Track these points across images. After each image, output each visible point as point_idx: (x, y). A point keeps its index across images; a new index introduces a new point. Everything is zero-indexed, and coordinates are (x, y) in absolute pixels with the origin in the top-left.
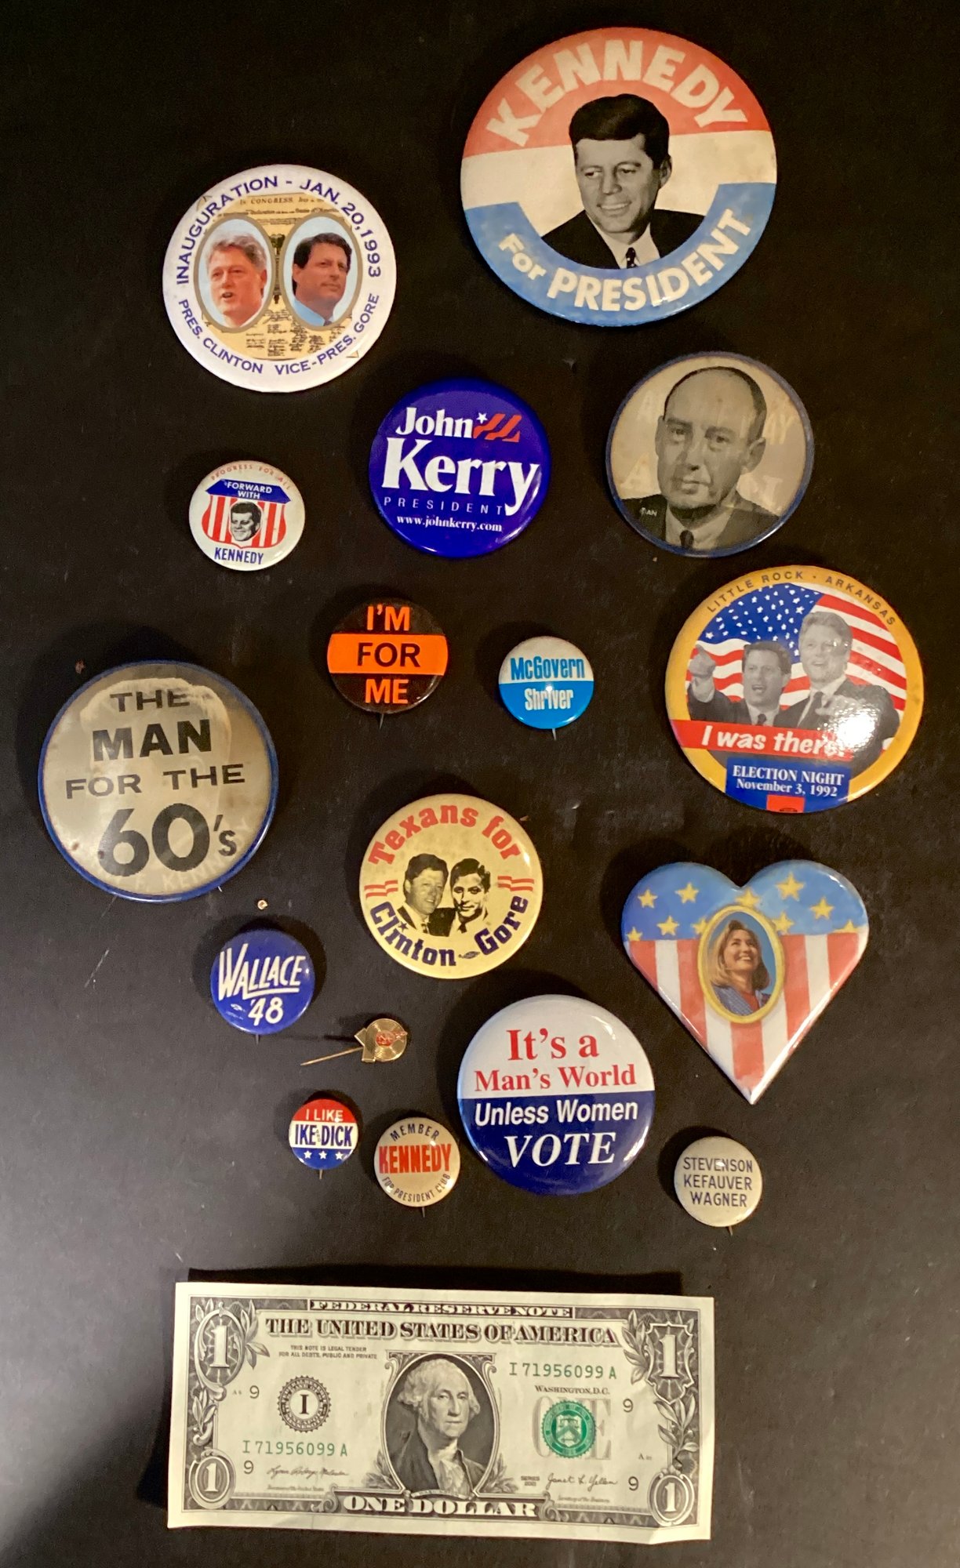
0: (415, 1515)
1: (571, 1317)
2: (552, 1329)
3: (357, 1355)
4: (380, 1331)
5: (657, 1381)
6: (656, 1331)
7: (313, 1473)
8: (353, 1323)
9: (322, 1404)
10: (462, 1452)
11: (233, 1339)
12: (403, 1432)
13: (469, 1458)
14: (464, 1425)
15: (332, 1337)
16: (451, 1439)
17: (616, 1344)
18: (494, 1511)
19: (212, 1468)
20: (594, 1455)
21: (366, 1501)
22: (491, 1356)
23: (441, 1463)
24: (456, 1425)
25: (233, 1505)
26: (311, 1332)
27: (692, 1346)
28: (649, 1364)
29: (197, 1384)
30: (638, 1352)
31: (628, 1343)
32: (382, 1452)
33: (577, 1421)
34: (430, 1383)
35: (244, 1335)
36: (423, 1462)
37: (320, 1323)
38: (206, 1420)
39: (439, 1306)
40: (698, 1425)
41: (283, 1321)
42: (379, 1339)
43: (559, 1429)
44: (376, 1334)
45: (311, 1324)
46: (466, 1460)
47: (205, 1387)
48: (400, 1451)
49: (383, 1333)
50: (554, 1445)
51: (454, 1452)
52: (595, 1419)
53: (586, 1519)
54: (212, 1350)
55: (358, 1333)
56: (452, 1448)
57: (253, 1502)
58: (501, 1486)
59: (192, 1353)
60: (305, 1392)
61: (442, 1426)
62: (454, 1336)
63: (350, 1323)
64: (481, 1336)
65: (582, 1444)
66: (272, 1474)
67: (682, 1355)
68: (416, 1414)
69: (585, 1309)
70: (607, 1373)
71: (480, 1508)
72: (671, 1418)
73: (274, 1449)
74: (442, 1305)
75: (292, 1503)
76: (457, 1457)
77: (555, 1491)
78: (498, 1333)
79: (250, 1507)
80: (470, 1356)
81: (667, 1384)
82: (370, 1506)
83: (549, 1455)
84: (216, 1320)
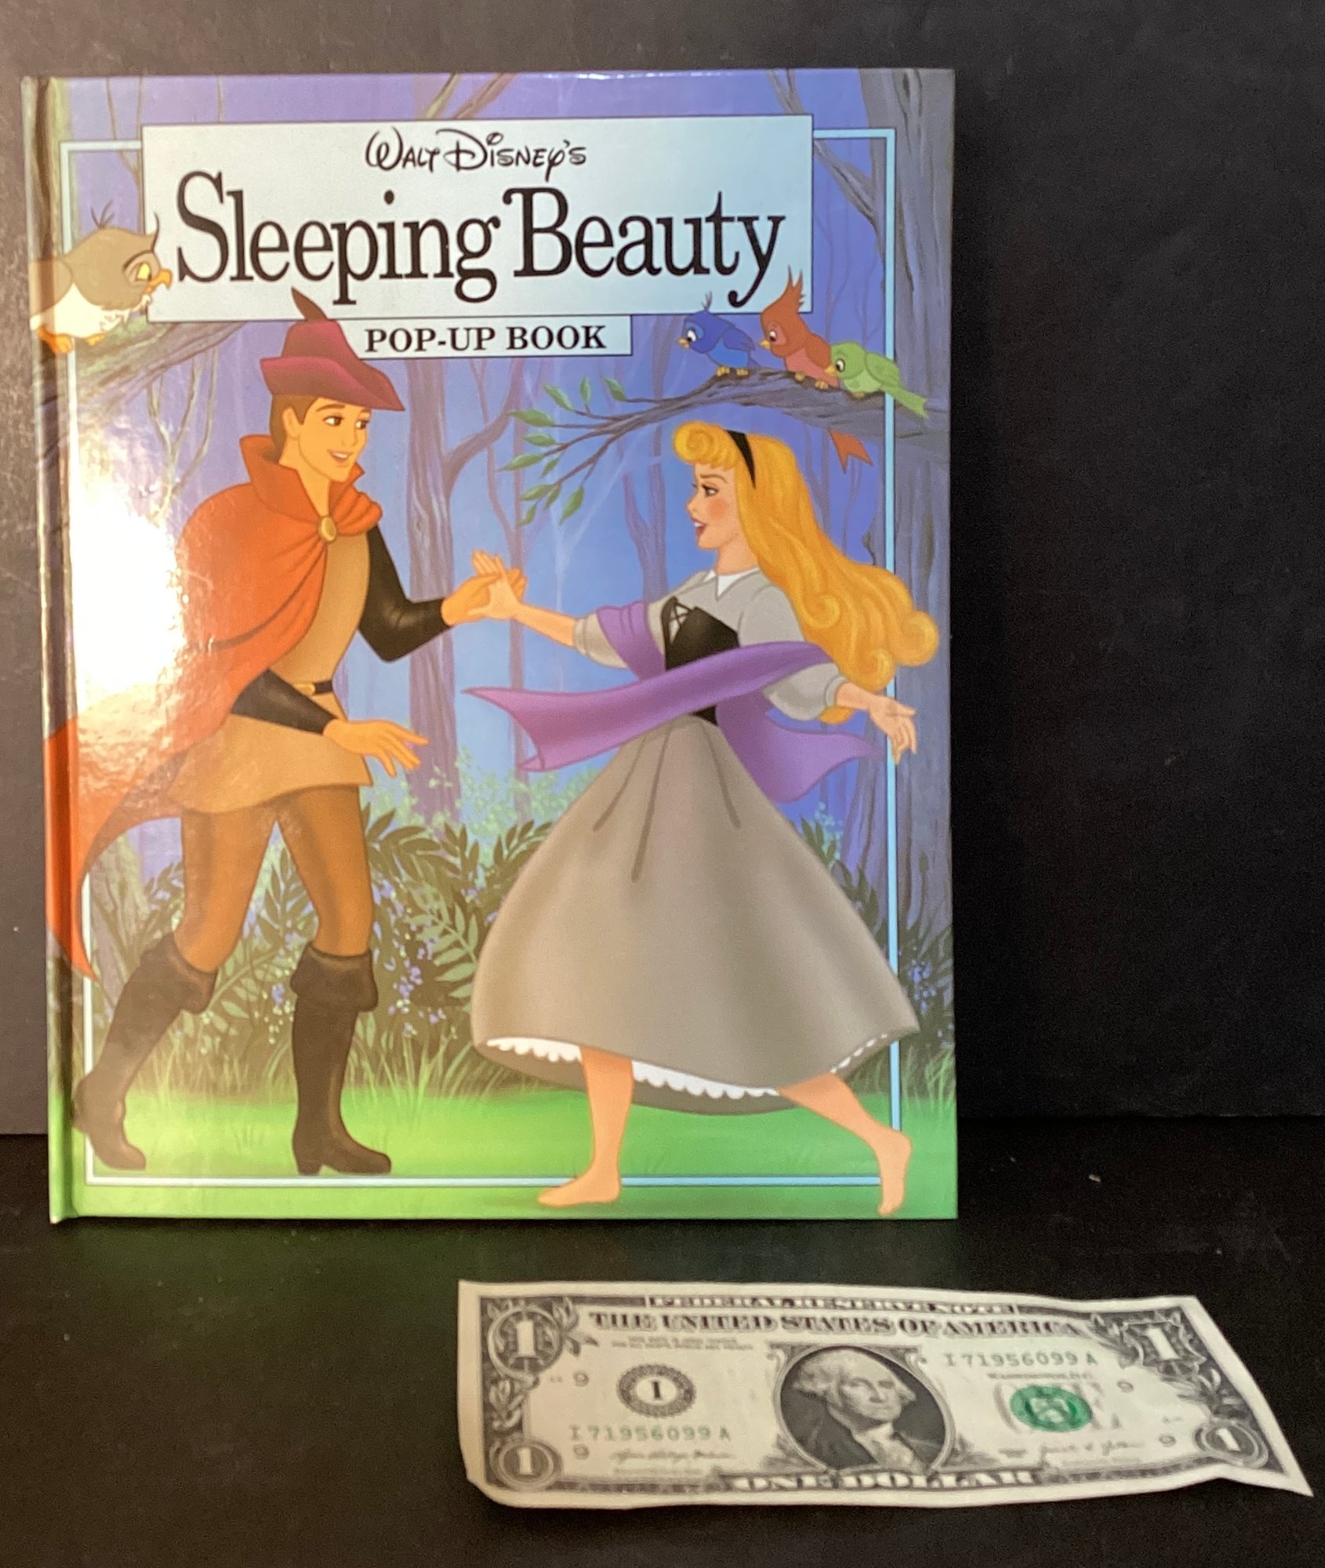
0: (850, 1489)
1: (1012, 1312)
2: (990, 1324)
3: (725, 1347)
4: (752, 1324)
5: (1155, 1365)
6: (1132, 1327)
7: (682, 1456)
8: (713, 1317)
9: (682, 1391)
10: (903, 1435)
11: (543, 1332)
13: (913, 1439)
14: (897, 1410)
15: (686, 1330)
16: (881, 1422)
17: (1084, 1336)
18: (970, 1482)
19: (525, 1456)
20: (1097, 1427)
21: (769, 1481)
22: (915, 1348)
23: (875, 1442)
24: (887, 1411)
25: (561, 1486)
26: (655, 1326)
27: (1188, 1334)
28: (1137, 1352)
29: (496, 1373)
30: (1119, 1345)
31: (1100, 1336)
32: (782, 1437)
33: (1059, 1402)
34: (836, 1371)
35: (560, 1327)
36: (848, 1443)
37: (665, 1318)
38: (511, 1408)
39: (830, 1301)
41: (613, 1316)
42: (753, 1332)
43: (1035, 1410)
44: (747, 1327)
45: (654, 1318)
46: (910, 1439)
47: (507, 1377)
48: (809, 1433)
49: (758, 1325)
50: (1034, 1423)
51: (890, 1433)
52: (1085, 1400)
54: (515, 1344)
55: (721, 1327)
56: (887, 1429)
58: (973, 1460)
60: (655, 1379)
61: (866, 1412)
62: (858, 1328)
63: (709, 1317)
64: (894, 1329)
65: (1075, 1419)
66: (618, 1458)
67: (1179, 1341)
68: (823, 1401)
69: (1029, 1307)
70: (1082, 1358)
72: (1193, 1388)
73: (617, 1435)
74: (834, 1300)
75: (654, 1486)
76: (896, 1437)
77: (1056, 1461)
78: (918, 1327)
79: (589, 1489)
80: (885, 1348)
81: (1171, 1365)
83: (1030, 1432)
84: (518, 1316)
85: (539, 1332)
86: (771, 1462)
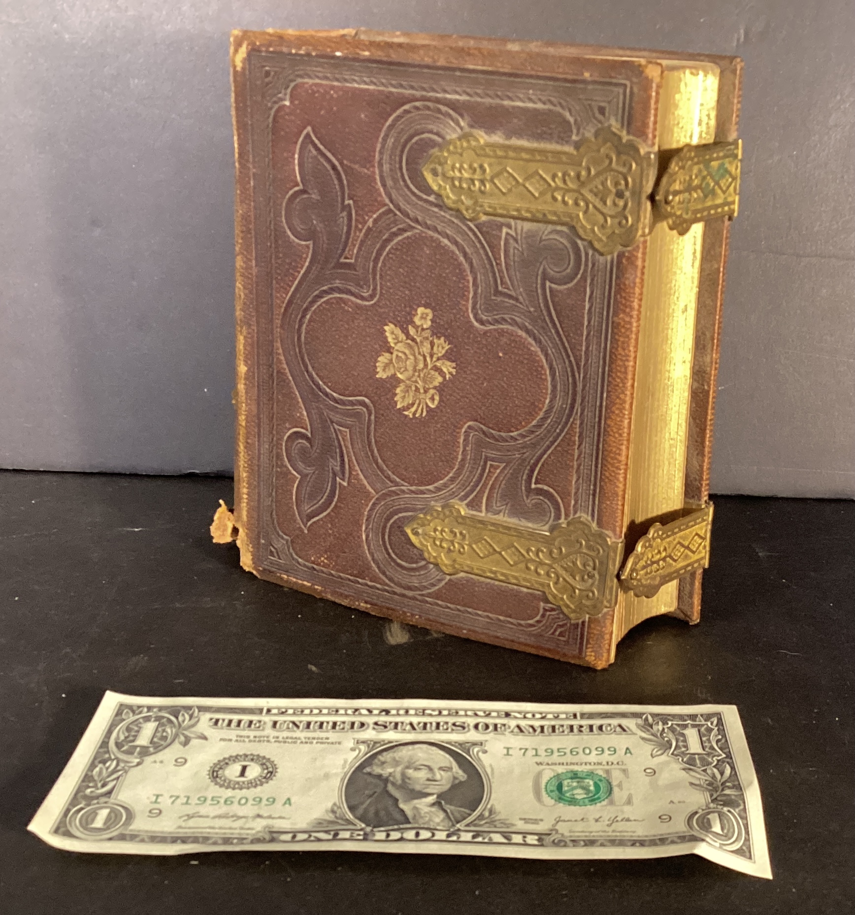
0: (377, 841)
2: (553, 726)
4: (347, 726)
5: (682, 756)
6: (674, 726)
7: (243, 817)
8: (316, 722)
9: (266, 771)
10: (443, 802)
11: (164, 730)
13: (451, 805)
14: (446, 787)
15: (289, 731)
17: (631, 733)
18: (484, 839)
19: (104, 812)
20: (612, 803)
21: (310, 835)
22: (481, 743)
23: (415, 808)
24: (437, 787)
25: (125, 837)
26: (264, 727)
27: (718, 735)
28: (671, 745)
29: (107, 756)
30: (656, 738)
31: (644, 732)
32: (338, 804)
33: (588, 783)
34: (406, 760)
35: (180, 727)
36: (391, 809)
37: (275, 723)
38: (109, 780)
39: (421, 711)
40: (737, 780)
42: (347, 731)
43: (565, 789)
44: (343, 729)
45: (265, 723)
46: (448, 806)
47: (116, 758)
48: (362, 803)
49: (352, 728)
50: (560, 798)
51: (433, 802)
52: (610, 781)
53: (607, 844)
54: (135, 735)
55: (321, 729)
56: (431, 799)
57: (152, 837)
58: (495, 823)
60: (245, 763)
61: (418, 788)
62: (438, 729)
63: (313, 723)
64: (469, 729)
65: (596, 797)
66: (186, 818)
67: (709, 740)
68: (386, 780)
69: (591, 714)
70: (621, 751)
71: (465, 837)
72: (705, 777)
73: (194, 801)
74: (424, 710)
76: (436, 804)
77: (563, 828)
78: (491, 728)
80: (456, 742)
81: (695, 758)
82: (315, 838)
83: (554, 805)
84: (147, 719)
85: (160, 729)
86: (319, 823)
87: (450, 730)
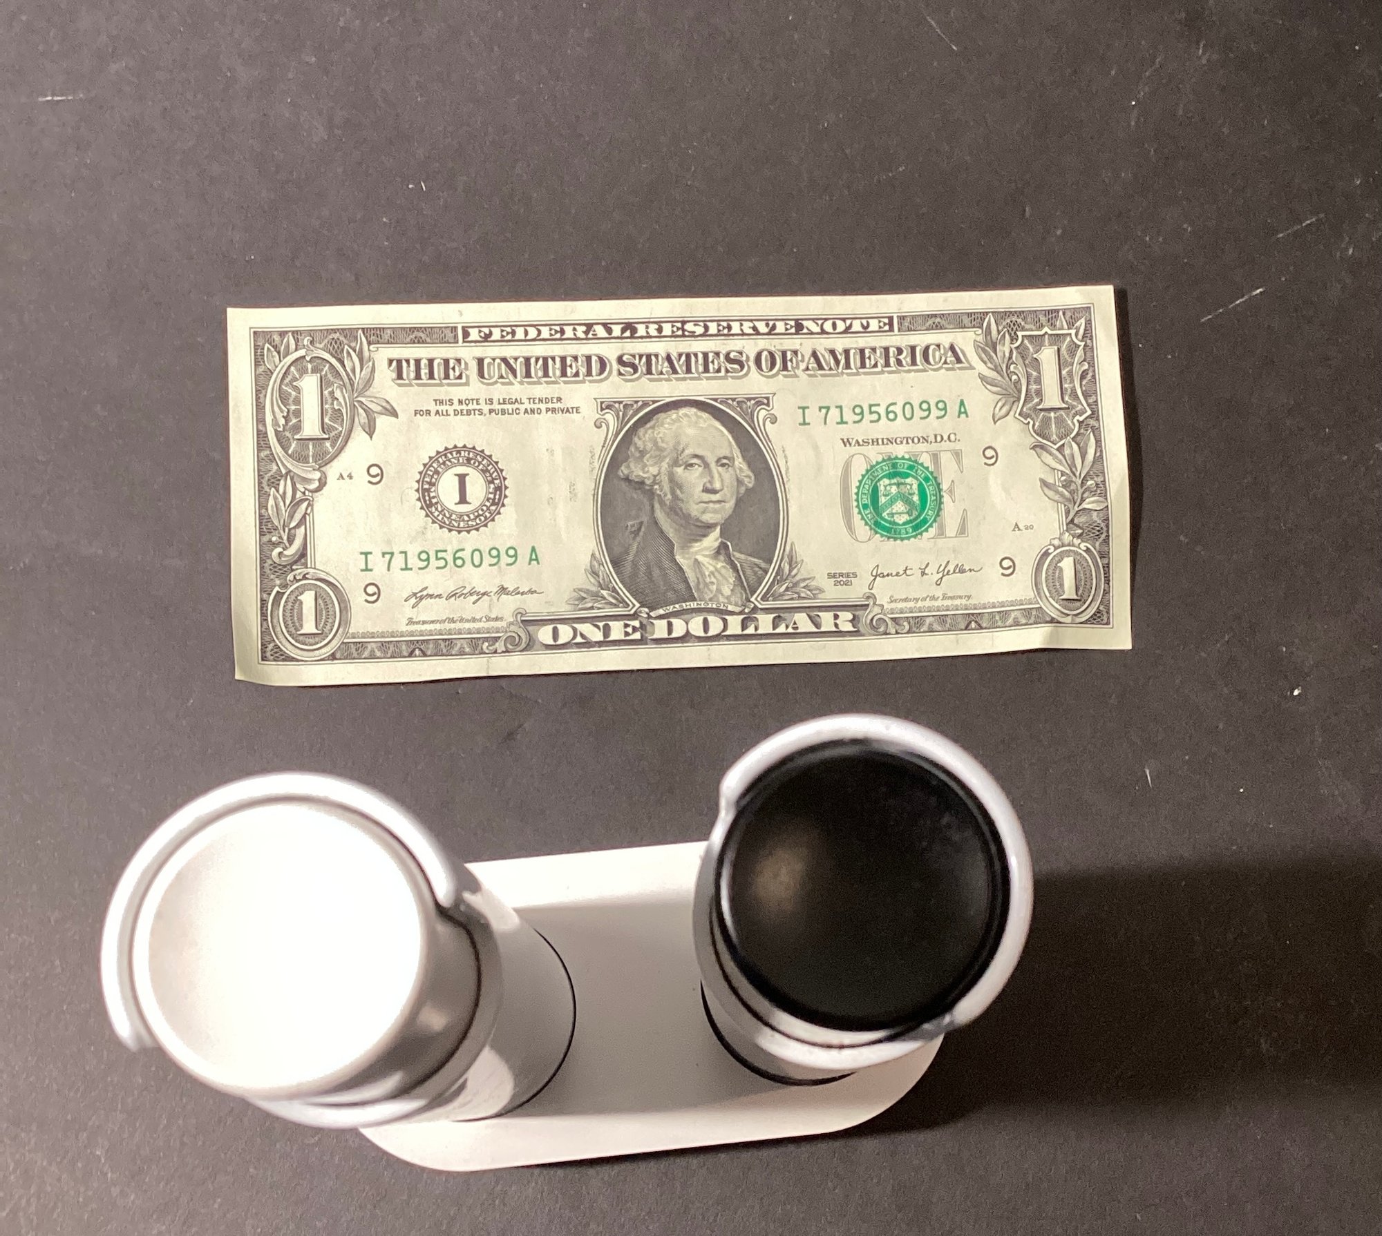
0: (659, 641)
1: (891, 329)
2: (862, 351)
3: (548, 410)
4: (583, 370)
5: (1033, 416)
6: (1026, 341)
7: (484, 594)
8: (537, 359)
9: (492, 486)
10: (729, 544)
11: (332, 393)
12: (630, 523)
13: (741, 552)
14: (730, 505)
15: (503, 384)
16: (710, 527)
17: (966, 365)
18: (787, 627)
19: (308, 599)
20: (941, 533)
21: (575, 630)
22: (768, 399)
23: (696, 563)
24: (717, 506)
25: (351, 651)
26: (467, 377)
27: (1084, 360)
28: (1020, 392)
29: (275, 468)
30: (1002, 377)
31: (985, 363)
32: (597, 553)
33: (911, 485)
34: (671, 445)
35: (352, 385)
36: (667, 564)
37: (480, 361)
38: (293, 524)
39: (679, 325)
40: (1103, 473)
41: (418, 362)
42: (583, 382)
43: (882, 500)
44: (577, 374)
45: (466, 364)
46: (737, 555)
47: (288, 471)
48: (627, 552)
49: (589, 373)
50: (877, 524)
51: (717, 544)
53: (936, 626)
54: (298, 413)
55: (546, 374)
56: (712, 540)
57: (383, 646)
58: (798, 589)
59: (261, 420)
60: (461, 470)
61: (694, 510)
62: (706, 370)
63: (533, 361)
64: (749, 367)
65: (922, 518)
66: (413, 600)
67: (1070, 373)
68: (651, 494)
69: (913, 317)
70: (953, 408)
71: (765, 623)
72: (1061, 468)
73: (413, 562)
74: (684, 323)
75: (450, 643)
76: (723, 551)
77: (884, 593)
78: (779, 362)
79: (378, 654)
80: (733, 400)
81: (1050, 418)
82: (582, 636)
84: (301, 367)
85: (327, 395)
86: (581, 597)
87: (723, 370)
